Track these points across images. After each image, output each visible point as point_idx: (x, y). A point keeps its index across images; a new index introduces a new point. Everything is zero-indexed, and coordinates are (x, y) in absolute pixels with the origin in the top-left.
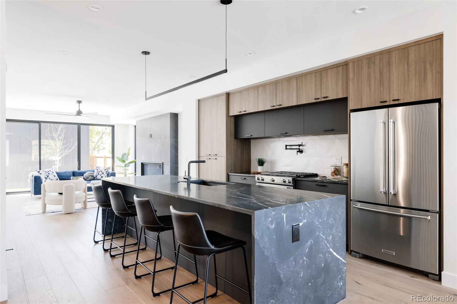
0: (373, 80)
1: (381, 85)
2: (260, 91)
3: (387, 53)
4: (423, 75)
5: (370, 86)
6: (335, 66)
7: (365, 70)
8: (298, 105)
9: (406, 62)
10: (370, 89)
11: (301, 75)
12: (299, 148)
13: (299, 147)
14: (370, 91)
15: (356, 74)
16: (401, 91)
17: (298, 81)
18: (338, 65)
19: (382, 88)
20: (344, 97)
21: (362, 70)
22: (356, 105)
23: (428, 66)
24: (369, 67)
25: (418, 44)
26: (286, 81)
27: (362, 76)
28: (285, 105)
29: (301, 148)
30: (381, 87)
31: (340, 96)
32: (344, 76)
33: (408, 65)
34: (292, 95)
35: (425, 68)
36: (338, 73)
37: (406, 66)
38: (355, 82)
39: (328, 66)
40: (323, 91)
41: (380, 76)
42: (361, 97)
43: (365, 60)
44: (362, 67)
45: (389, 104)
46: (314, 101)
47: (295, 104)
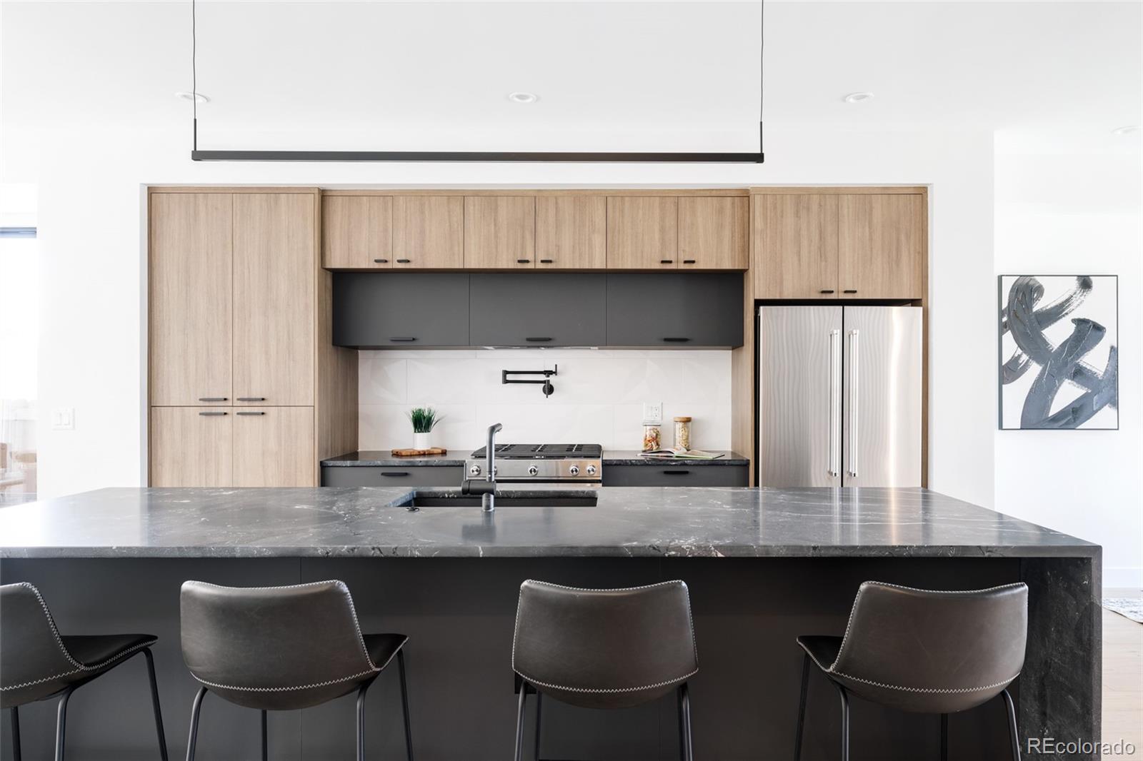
0: (805, 243)
1: (821, 256)
2: (470, 209)
3: (834, 194)
4: (894, 252)
5: (799, 255)
6: (714, 193)
7: (790, 220)
8: (609, 269)
9: (867, 224)
10: (799, 260)
11: (620, 195)
12: (548, 381)
13: (548, 379)
14: (800, 265)
15: (770, 223)
16: (858, 276)
17: (609, 206)
18: (722, 193)
19: (823, 263)
20: (736, 268)
21: (782, 217)
22: (769, 290)
23: (903, 237)
24: (797, 214)
25: (888, 192)
26: (573, 199)
27: (782, 232)
28: (566, 263)
29: (552, 379)
30: (821, 261)
31: (727, 265)
32: (736, 221)
33: (870, 228)
34: (590, 239)
35: (898, 240)
36: (721, 211)
37: (867, 229)
38: (768, 239)
39: (697, 190)
40: (681, 244)
41: (821, 239)
42: (781, 274)
43: (788, 196)
44: (782, 212)
45: (836, 298)
46: (658, 266)
47: (598, 264)
